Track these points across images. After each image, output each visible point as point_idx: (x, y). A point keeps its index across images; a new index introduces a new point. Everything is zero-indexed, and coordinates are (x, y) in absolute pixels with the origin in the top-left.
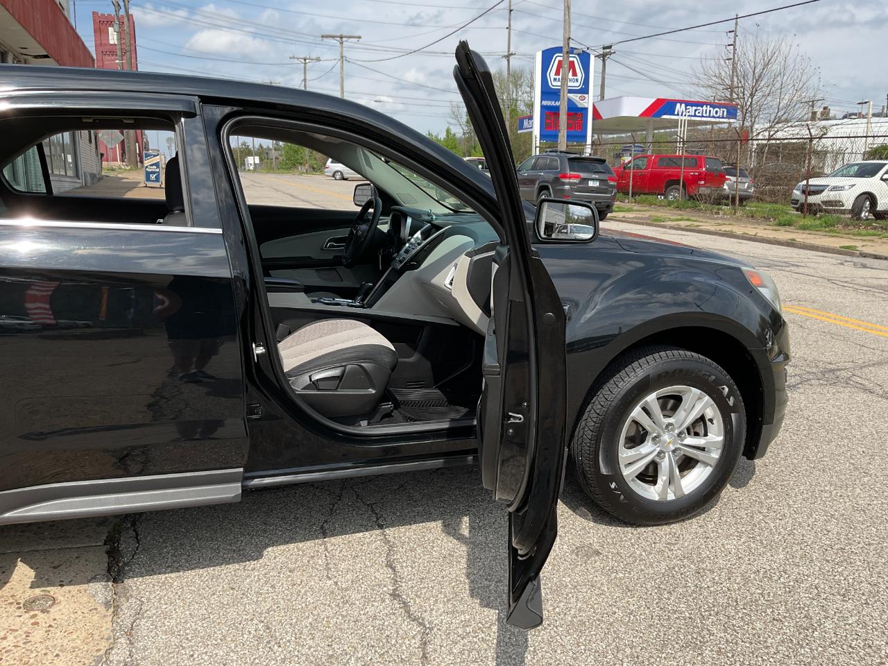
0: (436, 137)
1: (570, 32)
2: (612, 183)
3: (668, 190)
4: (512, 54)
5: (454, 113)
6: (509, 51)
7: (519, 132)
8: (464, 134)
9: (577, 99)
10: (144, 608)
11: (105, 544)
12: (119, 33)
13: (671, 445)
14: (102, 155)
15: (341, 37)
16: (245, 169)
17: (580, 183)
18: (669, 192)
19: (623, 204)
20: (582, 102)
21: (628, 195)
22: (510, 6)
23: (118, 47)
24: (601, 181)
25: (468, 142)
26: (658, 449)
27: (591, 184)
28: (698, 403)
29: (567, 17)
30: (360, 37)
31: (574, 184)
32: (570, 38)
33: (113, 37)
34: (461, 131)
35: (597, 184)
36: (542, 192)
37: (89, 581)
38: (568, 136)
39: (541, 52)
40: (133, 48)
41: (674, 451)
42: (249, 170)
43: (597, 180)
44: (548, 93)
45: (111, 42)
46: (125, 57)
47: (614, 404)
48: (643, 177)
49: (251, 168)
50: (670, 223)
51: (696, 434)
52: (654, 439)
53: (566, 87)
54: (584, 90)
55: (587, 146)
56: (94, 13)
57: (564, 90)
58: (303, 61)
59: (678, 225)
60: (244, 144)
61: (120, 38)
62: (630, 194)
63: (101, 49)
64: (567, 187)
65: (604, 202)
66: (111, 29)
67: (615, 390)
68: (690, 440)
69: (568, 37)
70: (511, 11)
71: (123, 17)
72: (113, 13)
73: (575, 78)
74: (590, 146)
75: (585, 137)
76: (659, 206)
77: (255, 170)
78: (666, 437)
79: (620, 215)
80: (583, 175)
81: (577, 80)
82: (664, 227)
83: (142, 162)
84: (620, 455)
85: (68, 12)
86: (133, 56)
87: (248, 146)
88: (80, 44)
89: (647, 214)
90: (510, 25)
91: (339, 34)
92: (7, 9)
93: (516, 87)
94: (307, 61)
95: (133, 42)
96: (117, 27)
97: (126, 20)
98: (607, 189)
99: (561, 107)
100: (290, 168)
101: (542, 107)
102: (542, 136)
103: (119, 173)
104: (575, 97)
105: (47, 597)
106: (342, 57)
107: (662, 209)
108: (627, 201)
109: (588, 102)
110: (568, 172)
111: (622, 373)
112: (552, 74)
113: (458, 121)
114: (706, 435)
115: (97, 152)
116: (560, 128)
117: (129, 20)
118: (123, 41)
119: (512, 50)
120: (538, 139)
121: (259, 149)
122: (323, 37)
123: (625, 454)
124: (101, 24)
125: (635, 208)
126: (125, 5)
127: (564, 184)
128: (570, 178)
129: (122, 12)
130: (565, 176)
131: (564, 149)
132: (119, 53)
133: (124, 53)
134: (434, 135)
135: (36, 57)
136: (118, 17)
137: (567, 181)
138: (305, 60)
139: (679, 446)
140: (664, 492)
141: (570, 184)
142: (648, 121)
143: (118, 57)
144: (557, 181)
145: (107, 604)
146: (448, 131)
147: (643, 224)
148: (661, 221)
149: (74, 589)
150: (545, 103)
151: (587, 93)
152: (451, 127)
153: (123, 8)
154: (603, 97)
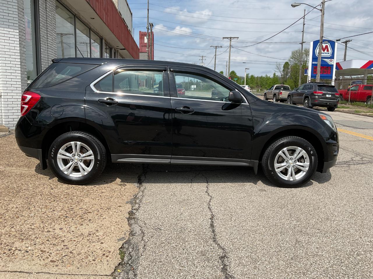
0: (269, 77)
1: (323, 34)
2: (337, 96)
3: (368, 100)
4: (304, 42)
5: (277, 67)
6: (303, 41)
7: (305, 75)
8: (282, 75)
9: (329, 61)
10: (146, 188)
11: (138, 177)
12: (148, 39)
13: (292, 164)
14: (139, 84)
15: (231, 38)
16: (190, 90)
17: (322, 95)
18: (369, 100)
19: (345, 105)
20: (331, 62)
21: (348, 101)
22: (304, 22)
23: (147, 44)
24: (332, 95)
25: (283, 79)
26: (288, 165)
27: (327, 96)
28: (300, 152)
29: (322, 28)
30: (238, 38)
31: (320, 96)
32: (323, 37)
33: (146, 41)
34: (280, 74)
35: (330, 96)
36: (306, 99)
37: (134, 183)
38: (320, 76)
39: (312, 42)
40: (153, 44)
41: (293, 166)
42: (192, 90)
43: (330, 94)
44: (315, 58)
45: (145, 42)
46: (149, 48)
47: (273, 149)
48: (355, 94)
49: (193, 89)
50: (363, 113)
51: (301, 162)
52: (286, 162)
53: (320, 56)
54: (332, 57)
55: (333, 81)
56: (140, 32)
57: (319, 58)
58: (215, 48)
59: (366, 114)
60: (191, 80)
61: (148, 41)
62: (349, 101)
63: (142, 45)
64: (317, 97)
65: (333, 103)
66: (145, 37)
67: (274, 146)
68: (298, 163)
69: (322, 36)
70: (304, 24)
71: (150, 33)
72: (146, 31)
73: (328, 52)
74: (334, 81)
75: (332, 77)
76: (362, 107)
77: (194, 90)
78: (290, 161)
79: (342, 109)
80: (324, 92)
81: (329, 53)
82: (360, 115)
83: (153, 87)
84: (275, 165)
85: (132, 32)
86: (152, 47)
87: (192, 81)
88: (135, 44)
89: (354, 110)
90: (303, 30)
91: (230, 37)
92: (114, 34)
93: (306, 56)
94: (217, 48)
95: (153, 42)
96: (147, 37)
97: (151, 34)
98: (335, 98)
99: (318, 64)
100: (207, 90)
101: (312, 64)
102: (312, 76)
103: (145, 91)
104: (328, 61)
105: (124, 184)
106: (230, 46)
107: (363, 108)
108: (347, 104)
109: (334, 63)
110: (318, 91)
111: (276, 142)
112: (317, 51)
113: (279, 70)
114: (304, 162)
115: (138, 83)
116: (317, 73)
117: (152, 34)
118: (149, 42)
119: (304, 41)
120: (310, 78)
121: (196, 82)
122: (223, 38)
123: (276, 165)
124: (142, 35)
125: (351, 107)
126: (151, 29)
127: (315, 96)
128: (318, 93)
129: (150, 31)
130: (316, 93)
131: (319, 81)
132: (148, 46)
133: (149, 46)
134: (268, 76)
135: (121, 49)
136: (148, 33)
137: (317, 94)
138: (216, 47)
139: (295, 165)
140: (289, 178)
141: (318, 96)
142: (365, 70)
143: (147, 48)
144: (312, 94)
145: (138, 187)
146: (274, 74)
147: (350, 113)
148: (359, 112)
149: (130, 184)
150: (314, 63)
151: (333, 59)
152: (276, 73)
153: (150, 29)
154: (345, 60)
